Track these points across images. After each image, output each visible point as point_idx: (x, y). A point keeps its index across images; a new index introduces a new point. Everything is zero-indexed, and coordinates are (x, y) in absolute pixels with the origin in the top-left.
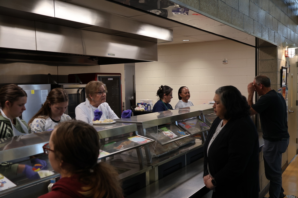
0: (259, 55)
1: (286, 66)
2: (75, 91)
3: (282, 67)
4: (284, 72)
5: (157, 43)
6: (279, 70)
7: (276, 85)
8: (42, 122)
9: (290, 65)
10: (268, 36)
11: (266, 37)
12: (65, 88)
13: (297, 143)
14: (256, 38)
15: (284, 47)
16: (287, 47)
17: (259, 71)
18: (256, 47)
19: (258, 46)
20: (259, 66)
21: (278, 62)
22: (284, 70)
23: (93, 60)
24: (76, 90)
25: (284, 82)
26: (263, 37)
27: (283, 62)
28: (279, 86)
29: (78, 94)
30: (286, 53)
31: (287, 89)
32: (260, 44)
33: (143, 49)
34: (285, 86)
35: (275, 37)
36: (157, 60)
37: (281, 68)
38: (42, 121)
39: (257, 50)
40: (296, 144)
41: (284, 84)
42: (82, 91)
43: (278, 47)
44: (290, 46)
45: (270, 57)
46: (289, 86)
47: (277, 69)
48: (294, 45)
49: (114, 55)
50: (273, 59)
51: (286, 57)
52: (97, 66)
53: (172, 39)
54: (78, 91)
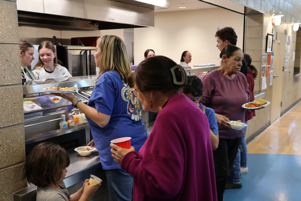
0: (247, 22)
1: (272, 33)
2: (78, 53)
3: (268, 34)
4: (269, 39)
5: (154, 9)
6: (265, 37)
7: (261, 50)
8: (37, 73)
9: (277, 33)
10: (253, 4)
11: (252, 6)
12: (69, 50)
13: (281, 106)
14: (245, 7)
15: (271, 13)
16: (274, 14)
17: (247, 37)
18: (245, 14)
19: (246, 13)
20: (247, 32)
21: (264, 27)
22: (270, 37)
23: (94, 25)
25: (270, 48)
26: (248, 4)
27: (269, 29)
28: (264, 51)
29: (81, 56)
30: (273, 20)
31: (273, 55)
32: (248, 12)
33: (141, 15)
34: (271, 51)
35: (262, 5)
36: (154, 26)
37: (267, 35)
39: (246, 17)
40: (280, 107)
41: (269, 50)
42: (84, 53)
43: (264, 15)
44: (277, 14)
45: (257, 24)
46: (275, 53)
47: (262, 35)
48: (281, 13)
49: (113, 20)
50: (259, 26)
51: (273, 24)
52: (98, 31)
53: (168, 6)
54: (81, 52)
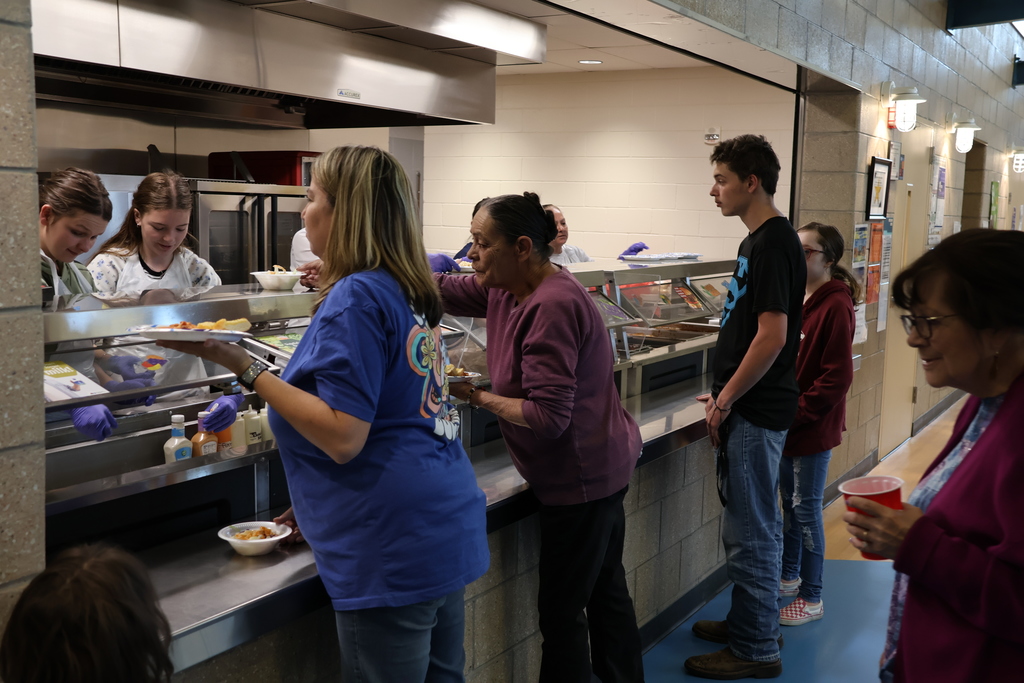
0: (806, 118)
1: (888, 158)
2: (231, 203)
3: (873, 158)
4: (878, 175)
5: (495, 65)
6: (863, 167)
7: (851, 212)
8: (114, 267)
9: (902, 156)
10: (827, 58)
11: (821, 63)
12: (202, 192)
13: (914, 400)
14: (800, 68)
15: (884, 95)
16: (894, 96)
17: (803, 168)
18: (798, 92)
19: (803, 90)
20: (805, 151)
21: (862, 138)
22: (881, 171)
23: (288, 112)
24: (238, 199)
25: (880, 206)
26: (809, 60)
27: (877, 144)
28: (859, 216)
29: (241, 213)
30: (892, 115)
31: (889, 229)
32: (809, 84)
33: (451, 82)
34: (883, 218)
35: (855, 63)
36: (492, 121)
37: (869, 162)
38: (114, 263)
39: (802, 100)
40: (910, 404)
41: (876, 212)
42: (254, 204)
43: (862, 96)
44: (903, 94)
45: (837, 125)
46: (896, 222)
47: (854, 162)
48: (916, 91)
49: (356, 95)
50: (845, 132)
51: (891, 127)
52: (303, 132)
53: (542, 55)
54: (242, 202)
